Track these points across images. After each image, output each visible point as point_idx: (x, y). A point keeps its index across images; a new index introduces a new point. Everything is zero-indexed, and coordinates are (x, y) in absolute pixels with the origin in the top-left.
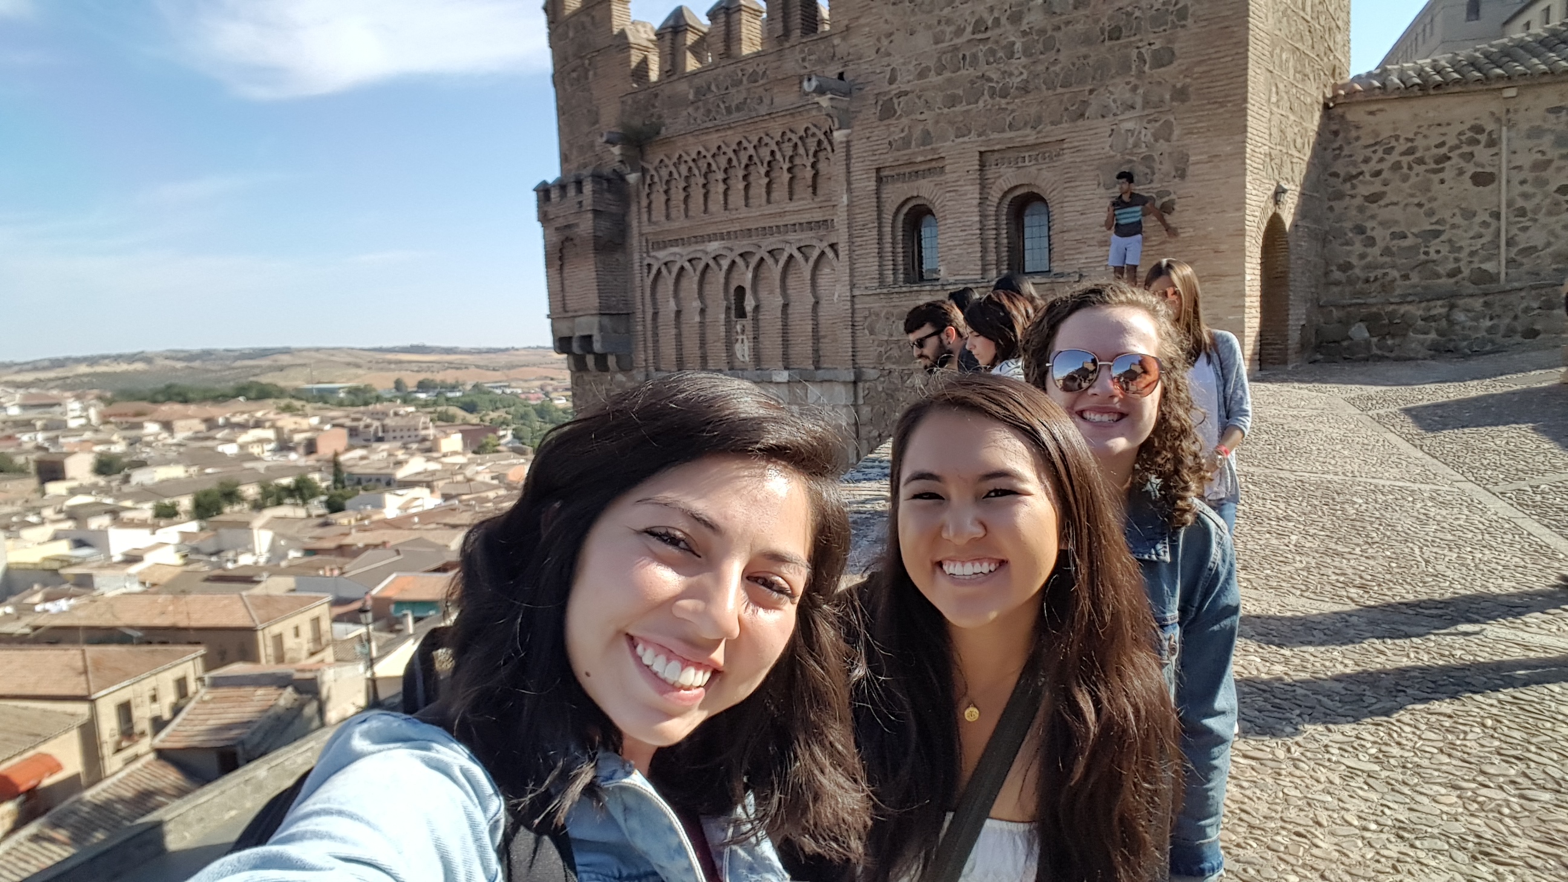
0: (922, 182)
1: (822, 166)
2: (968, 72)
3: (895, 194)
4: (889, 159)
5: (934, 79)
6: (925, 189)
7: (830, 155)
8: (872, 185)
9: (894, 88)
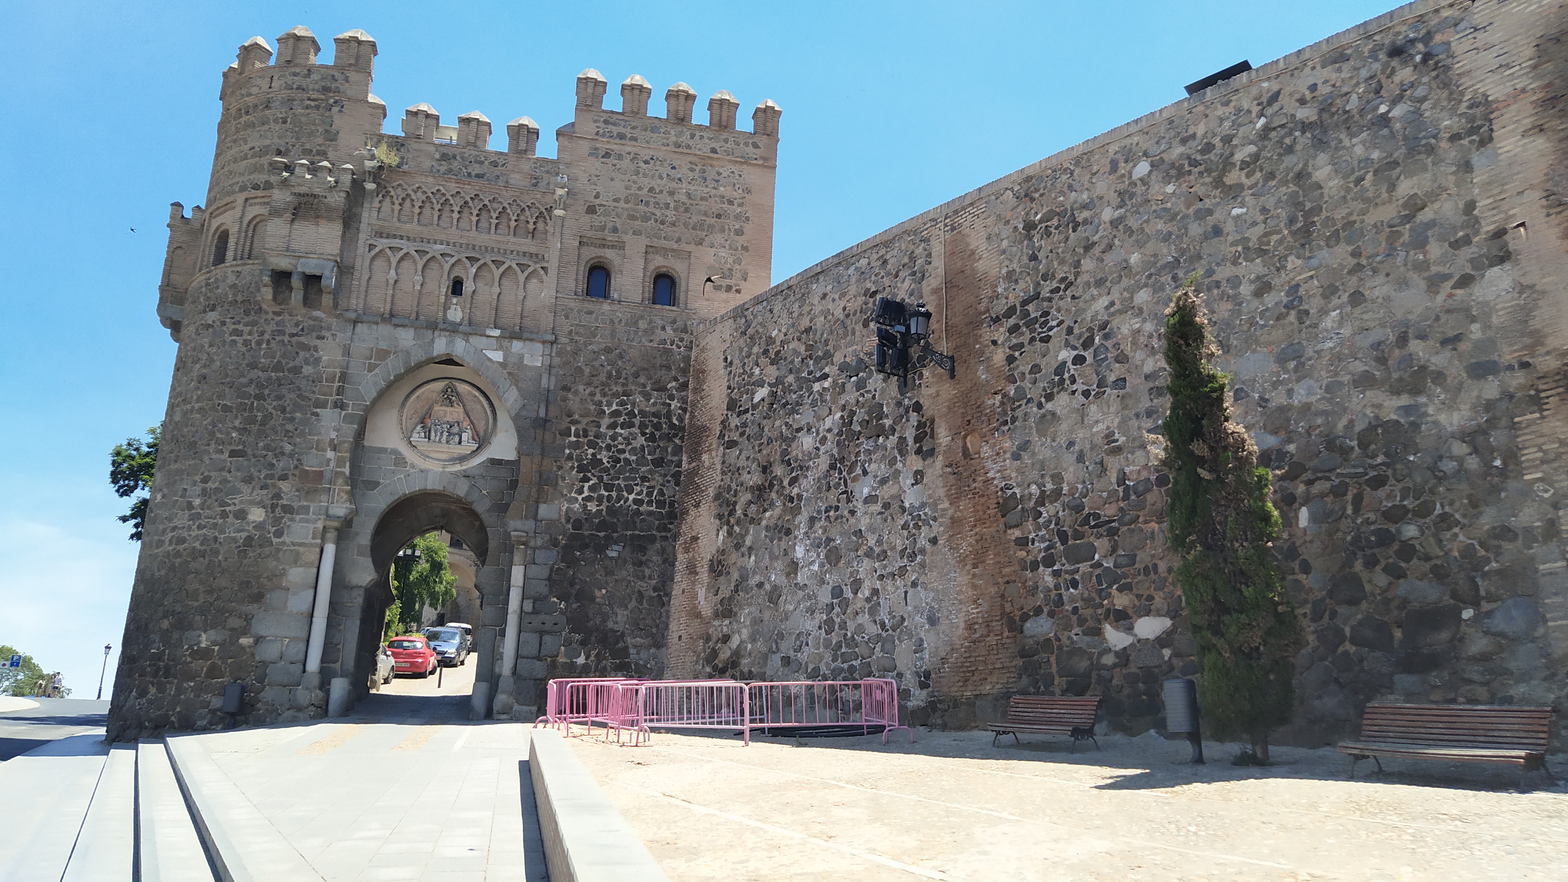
0: (606, 250)
1: (540, 225)
2: (642, 208)
3: (590, 253)
4: (590, 234)
5: (622, 204)
6: (610, 254)
7: (548, 221)
8: (577, 243)
9: (597, 201)
